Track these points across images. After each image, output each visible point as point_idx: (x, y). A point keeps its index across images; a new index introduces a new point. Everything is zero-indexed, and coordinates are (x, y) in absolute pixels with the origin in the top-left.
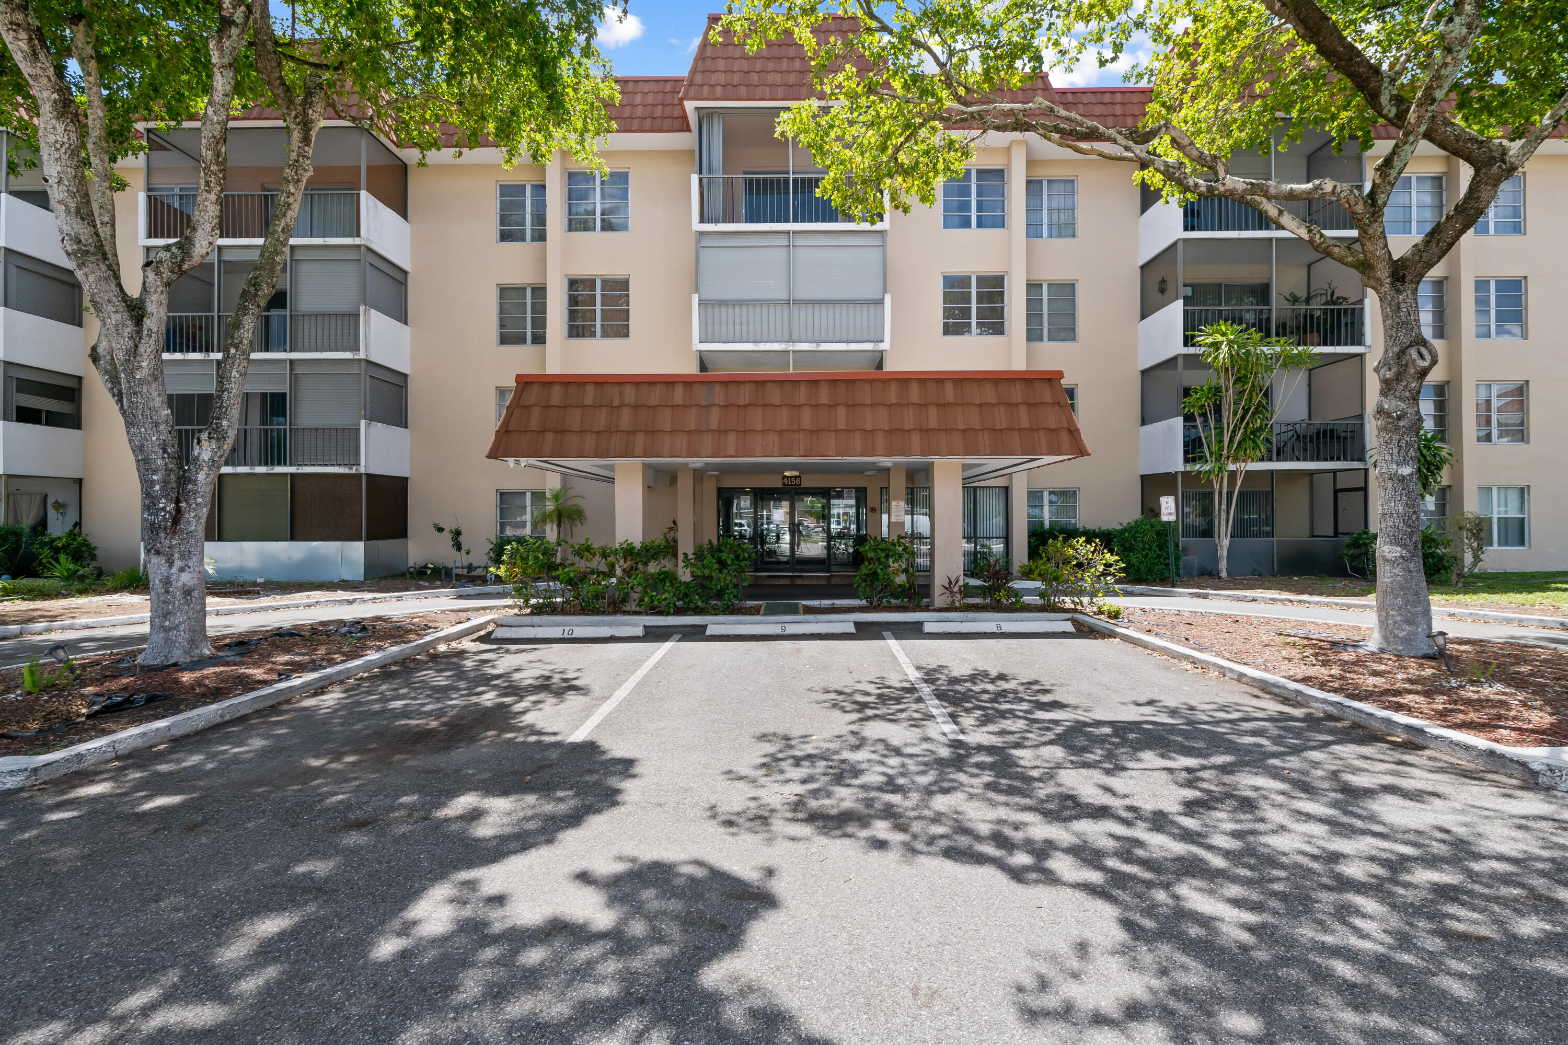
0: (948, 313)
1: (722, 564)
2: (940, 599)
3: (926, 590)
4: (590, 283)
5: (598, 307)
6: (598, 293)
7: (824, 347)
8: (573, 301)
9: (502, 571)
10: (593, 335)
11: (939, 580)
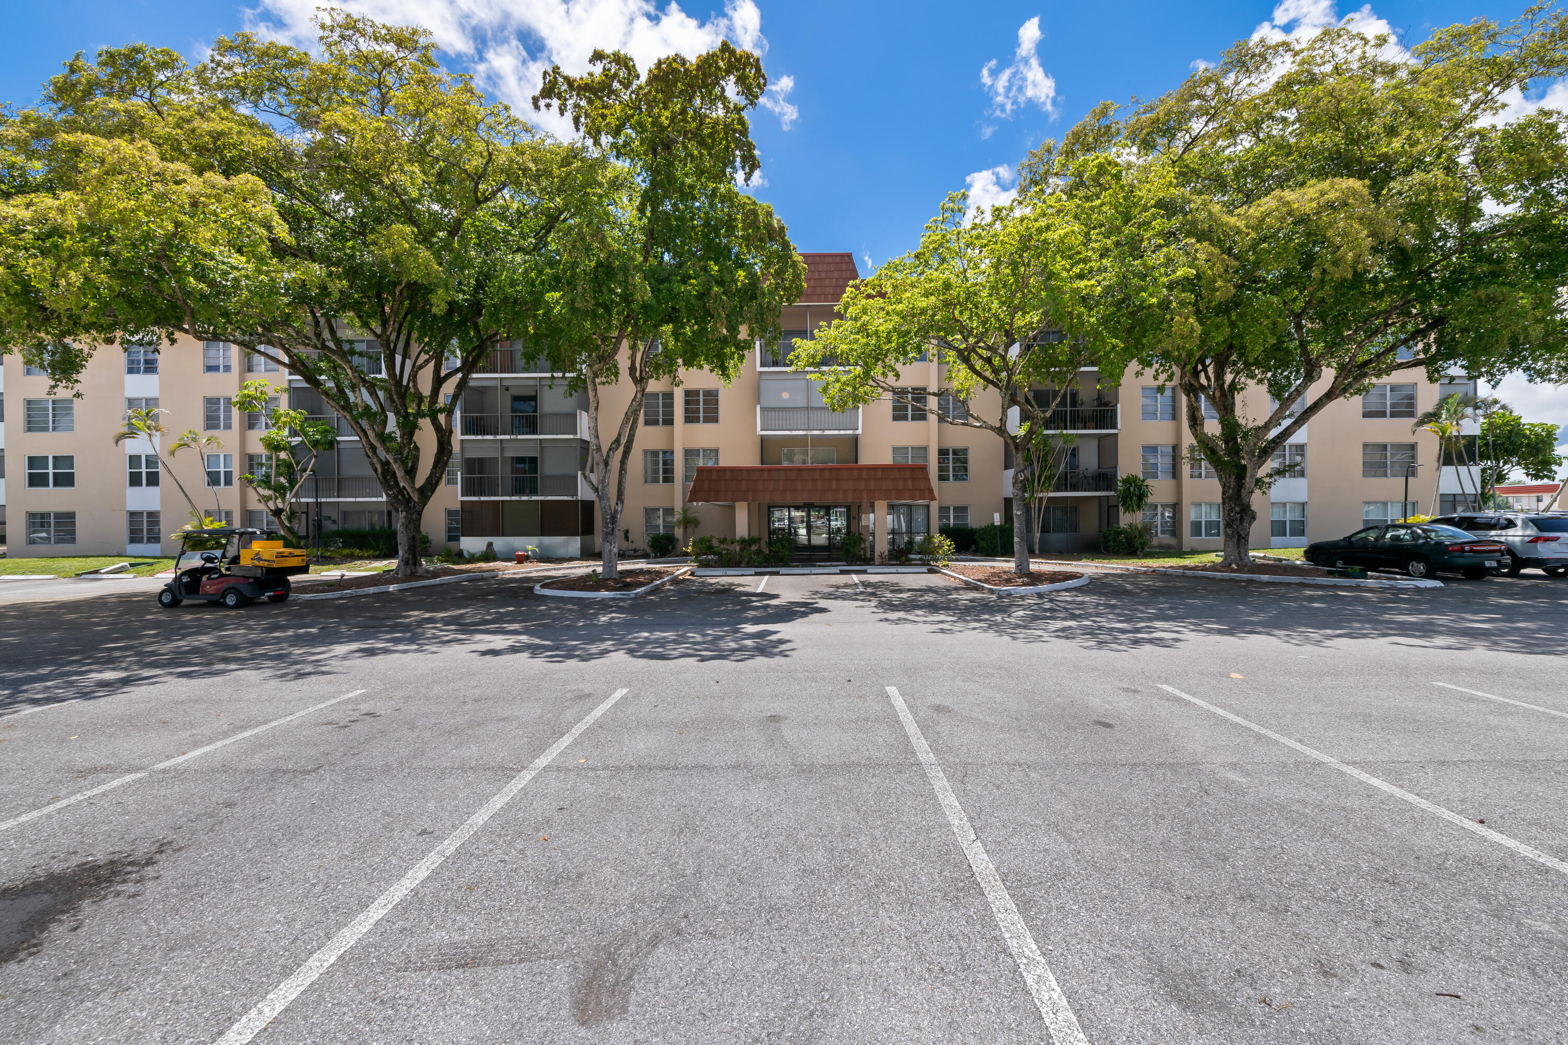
0: (895, 408)
1: (783, 546)
2: (877, 560)
3: (872, 559)
4: (697, 393)
5: (701, 406)
6: (701, 398)
7: (827, 432)
8: (687, 402)
9: (690, 550)
10: (698, 421)
11: (877, 553)
